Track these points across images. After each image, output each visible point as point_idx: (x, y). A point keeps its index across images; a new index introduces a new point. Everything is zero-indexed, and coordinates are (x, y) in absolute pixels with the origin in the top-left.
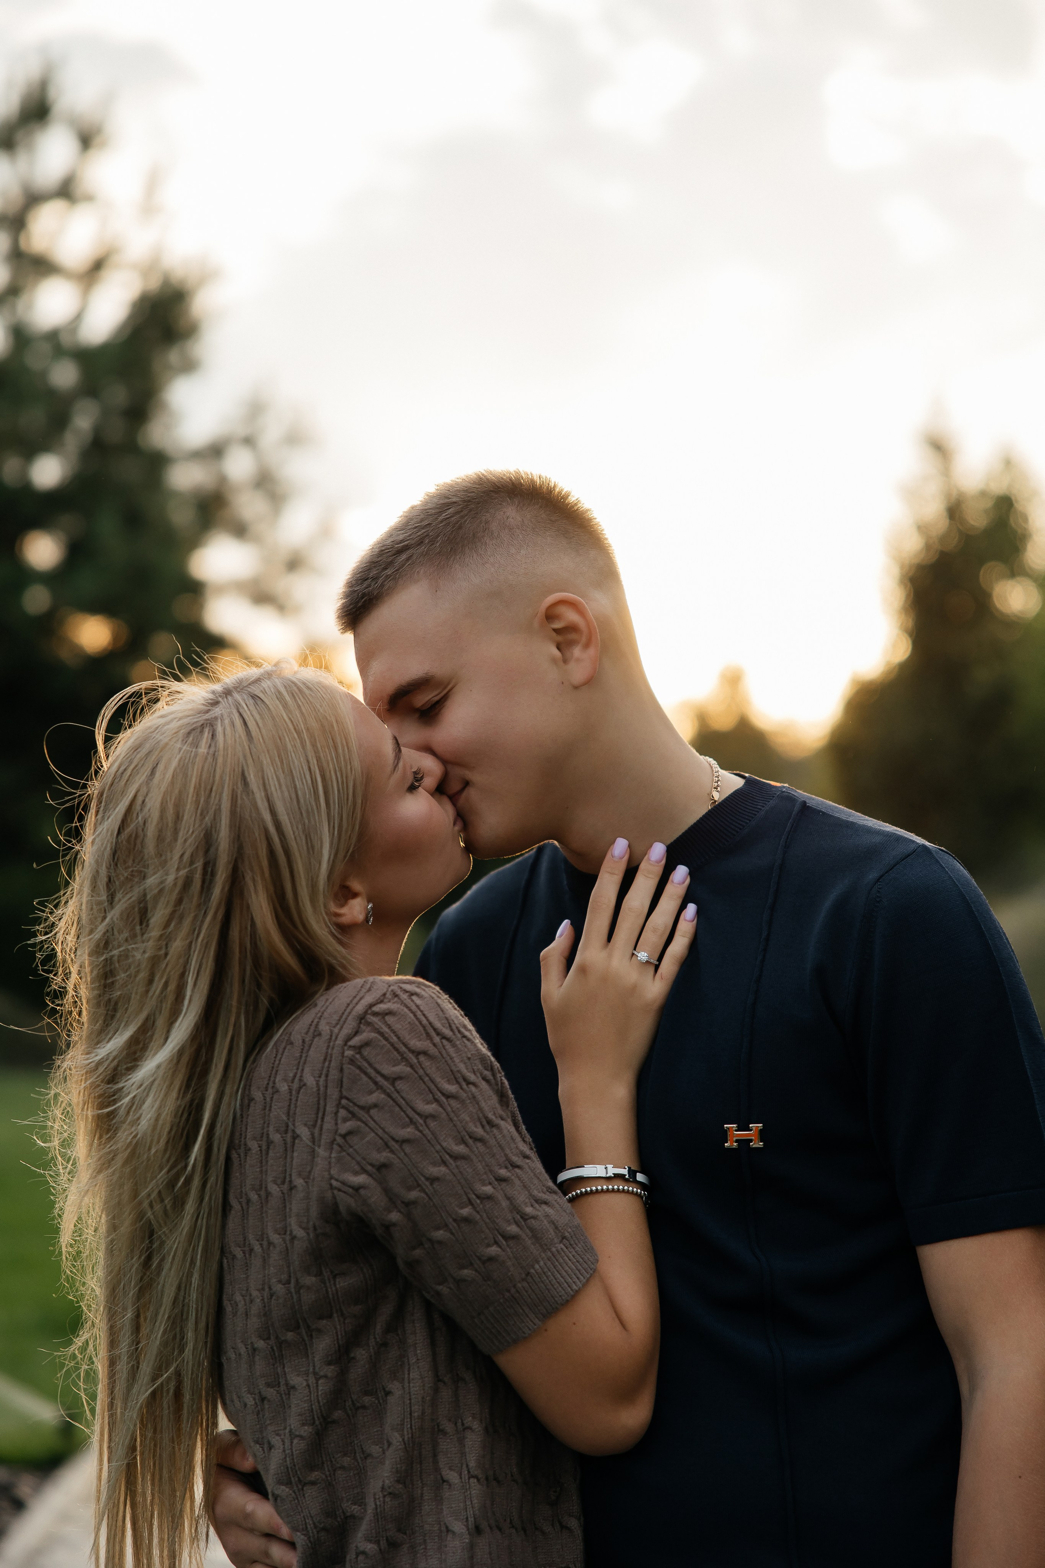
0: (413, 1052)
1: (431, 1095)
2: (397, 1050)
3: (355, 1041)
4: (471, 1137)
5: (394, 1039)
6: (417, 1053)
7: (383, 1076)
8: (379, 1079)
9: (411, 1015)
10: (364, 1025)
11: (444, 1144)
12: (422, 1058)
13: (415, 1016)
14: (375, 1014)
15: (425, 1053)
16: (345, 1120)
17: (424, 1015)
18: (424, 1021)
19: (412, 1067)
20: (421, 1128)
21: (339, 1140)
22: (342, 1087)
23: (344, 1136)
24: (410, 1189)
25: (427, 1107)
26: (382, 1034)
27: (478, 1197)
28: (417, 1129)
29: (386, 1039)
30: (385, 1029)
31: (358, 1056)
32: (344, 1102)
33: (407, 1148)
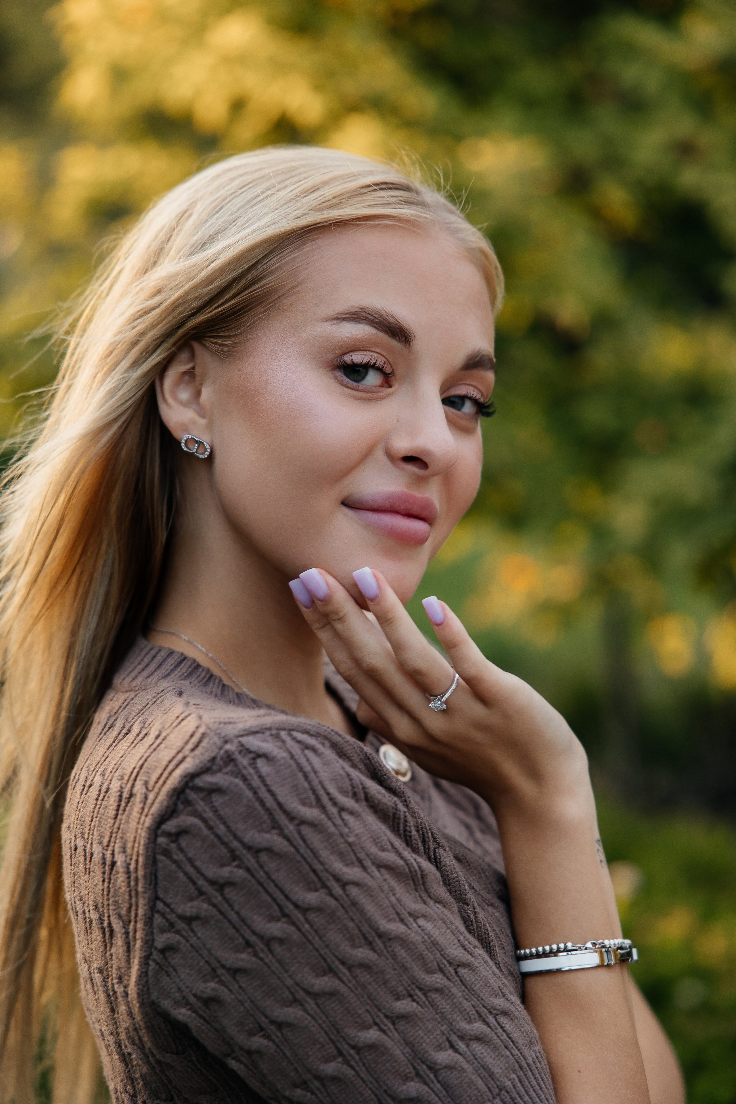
0: (249, 848)
1: (276, 907)
2: (225, 844)
3: (170, 826)
5: (221, 829)
7: (205, 878)
8: (201, 882)
9: (249, 794)
10: (182, 803)
11: (299, 977)
12: (264, 857)
13: (255, 793)
14: (197, 789)
15: (269, 850)
16: (162, 931)
17: (269, 791)
18: (270, 802)
20: (262, 955)
21: (156, 955)
22: (156, 884)
23: (162, 951)
24: (251, 1034)
25: (269, 925)
26: (204, 820)
27: (353, 1047)
28: (255, 954)
29: (210, 828)
30: (209, 814)
31: (173, 846)
32: (160, 905)
33: (243, 981)
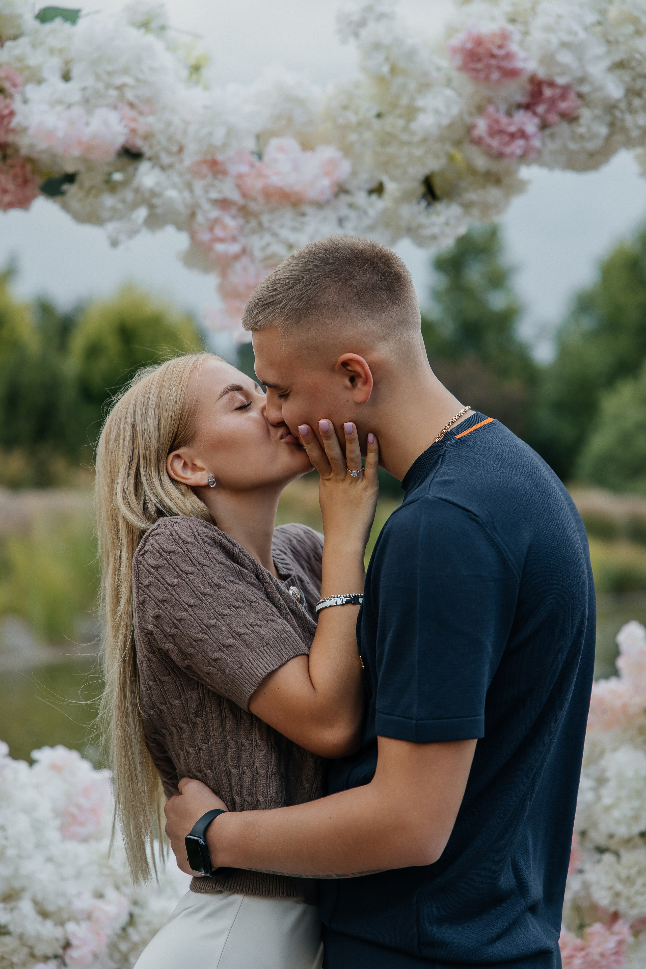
1: (176, 573)
2: (158, 552)
3: (142, 551)
4: (202, 594)
5: (158, 547)
6: (169, 553)
7: (152, 568)
10: (147, 542)
11: (185, 600)
13: (171, 533)
16: (141, 595)
17: (176, 532)
18: (176, 535)
19: (166, 560)
20: (172, 593)
22: (139, 577)
23: (142, 604)
24: (171, 627)
27: (207, 626)
31: (142, 559)
32: (140, 585)
33: (166, 605)
